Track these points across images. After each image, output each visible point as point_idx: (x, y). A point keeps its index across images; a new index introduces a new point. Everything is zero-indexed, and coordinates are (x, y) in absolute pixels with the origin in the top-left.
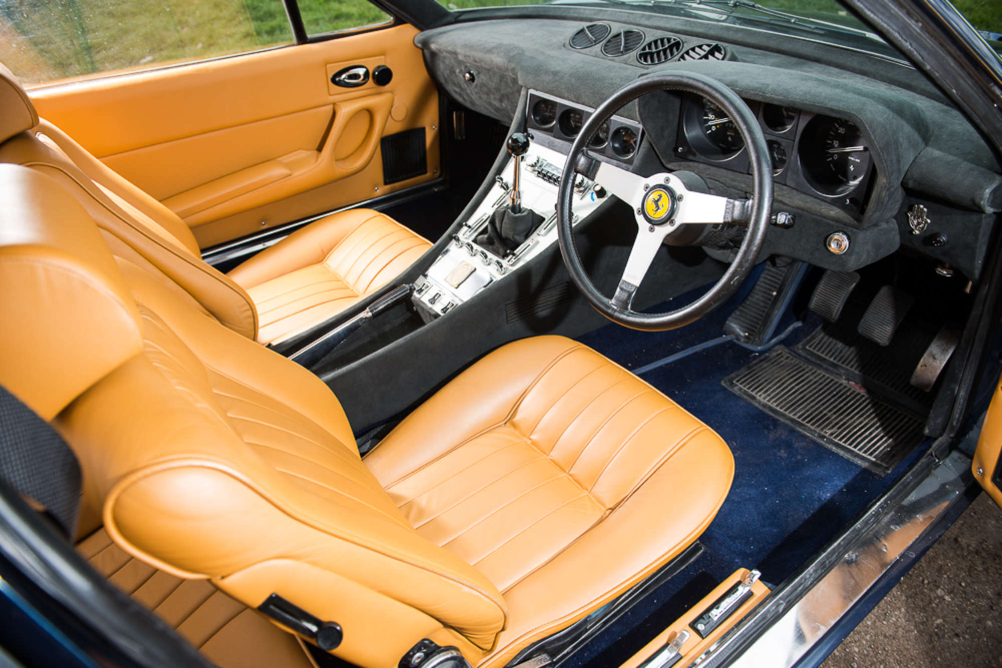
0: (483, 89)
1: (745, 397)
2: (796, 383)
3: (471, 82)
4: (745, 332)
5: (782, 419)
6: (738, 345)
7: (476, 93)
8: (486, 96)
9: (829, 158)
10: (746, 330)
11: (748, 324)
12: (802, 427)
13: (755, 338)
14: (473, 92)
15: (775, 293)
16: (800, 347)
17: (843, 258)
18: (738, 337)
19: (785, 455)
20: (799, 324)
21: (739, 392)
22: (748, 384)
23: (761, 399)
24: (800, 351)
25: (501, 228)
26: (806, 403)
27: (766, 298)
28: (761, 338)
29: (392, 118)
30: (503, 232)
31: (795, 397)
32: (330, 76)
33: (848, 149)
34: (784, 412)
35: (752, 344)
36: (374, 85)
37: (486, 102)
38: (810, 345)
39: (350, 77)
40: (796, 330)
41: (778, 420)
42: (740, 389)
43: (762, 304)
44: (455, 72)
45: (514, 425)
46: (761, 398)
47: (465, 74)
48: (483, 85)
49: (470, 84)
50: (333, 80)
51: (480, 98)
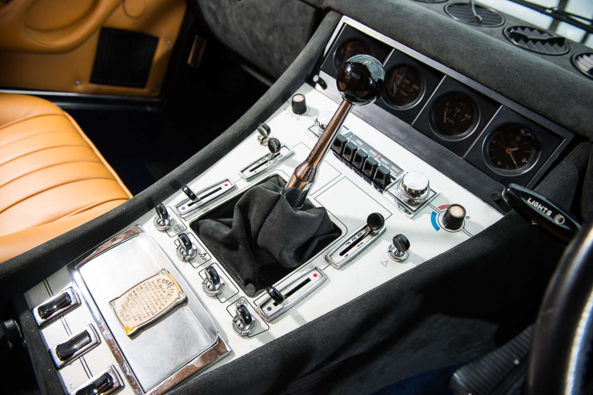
7: (237, 15)
8: (249, 21)
14: (234, 13)
29: (124, 10)
30: (261, 235)
37: (245, 30)
51: (241, 23)
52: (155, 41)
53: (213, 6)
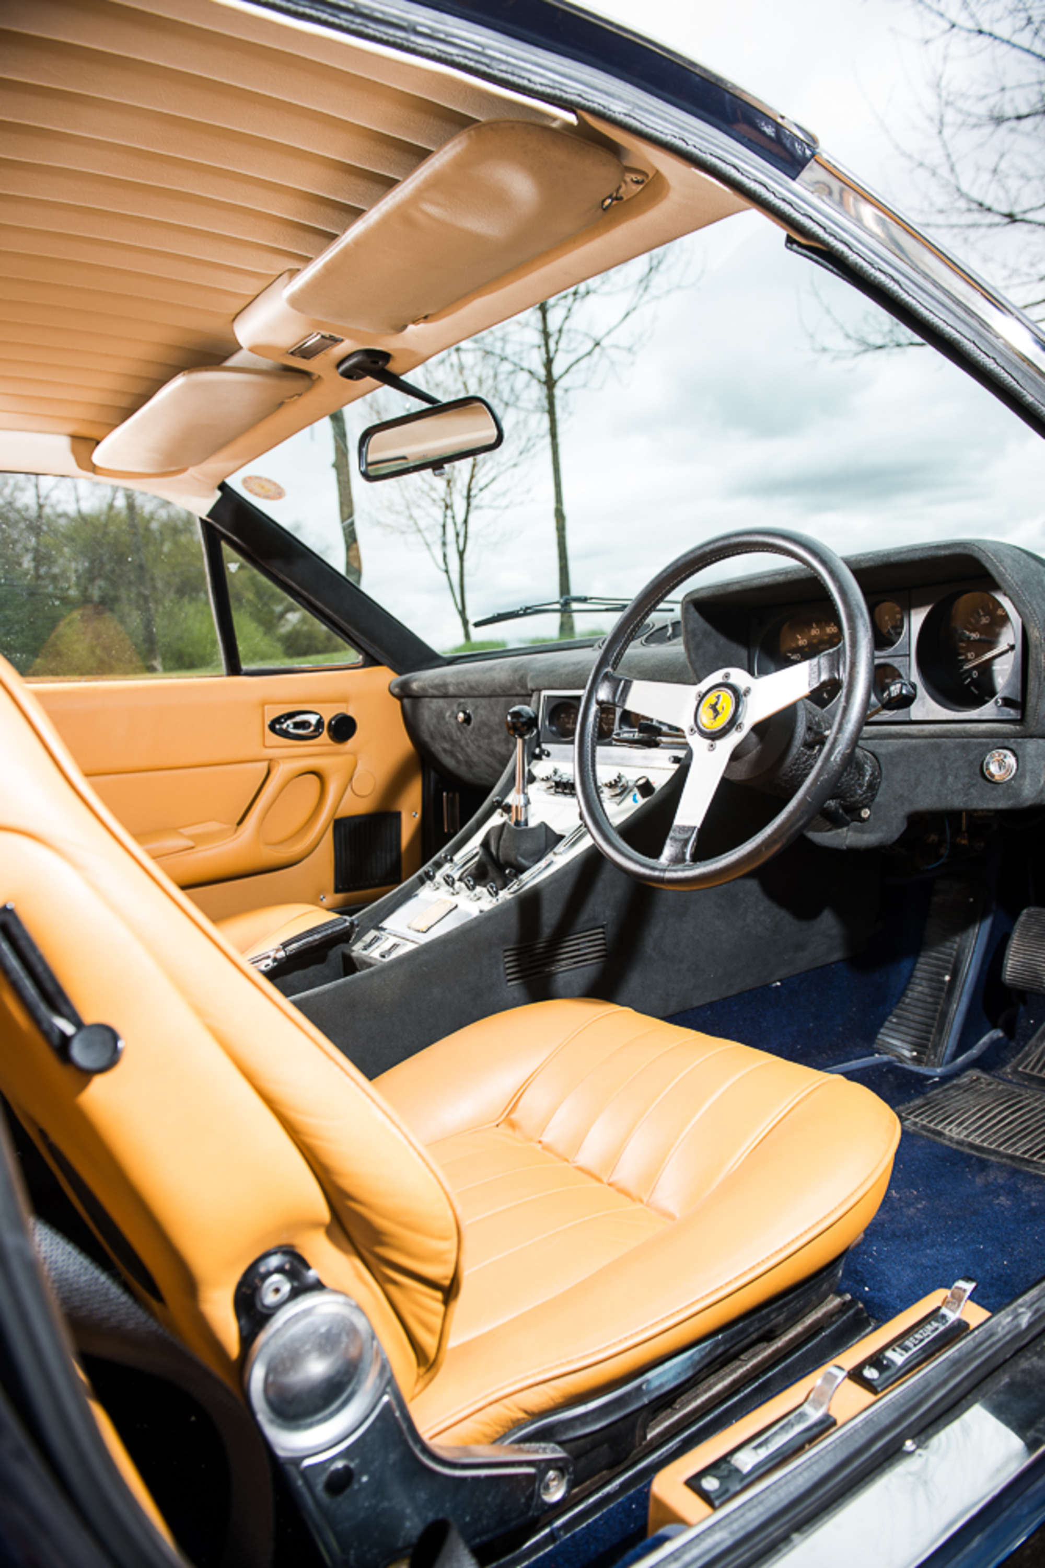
0: (482, 732)
1: (924, 1133)
2: (1010, 1111)
3: (465, 725)
4: (912, 1051)
5: (993, 1158)
6: (903, 1069)
7: (473, 742)
8: (486, 741)
9: (966, 679)
10: (913, 1047)
11: (913, 1036)
12: (1032, 1165)
13: (929, 1057)
14: (469, 741)
15: (947, 978)
16: (1009, 1070)
17: (1012, 787)
18: (901, 1058)
19: (1008, 1202)
20: (997, 1034)
21: (913, 1128)
22: (928, 1116)
23: (953, 1135)
24: (1010, 1076)
25: (498, 849)
26: (1033, 1135)
27: (934, 989)
28: (938, 1054)
29: (352, 790)
30: (500, 854)
31: (1012, 1130)
32: (268, 722)
33: (988, 656)
34: (997, 1149)
35: (926, 1065)
36: (330, 741)
37: (487, 753)
38: (1023, 1065)
39: (297, 725)
40: (994, 1044)
41: (988, 1160)
42: (915, 1124)
43: (930, 1000)
44: (444, 718)
45: (513, 1125)
46: (953, 1132)
47: (458, 713)
48: (484, 724)
49: (465, 728)
50: (272, 727)
51: (479, 747)
52: (398, 815)
53: (447, 746)
